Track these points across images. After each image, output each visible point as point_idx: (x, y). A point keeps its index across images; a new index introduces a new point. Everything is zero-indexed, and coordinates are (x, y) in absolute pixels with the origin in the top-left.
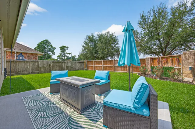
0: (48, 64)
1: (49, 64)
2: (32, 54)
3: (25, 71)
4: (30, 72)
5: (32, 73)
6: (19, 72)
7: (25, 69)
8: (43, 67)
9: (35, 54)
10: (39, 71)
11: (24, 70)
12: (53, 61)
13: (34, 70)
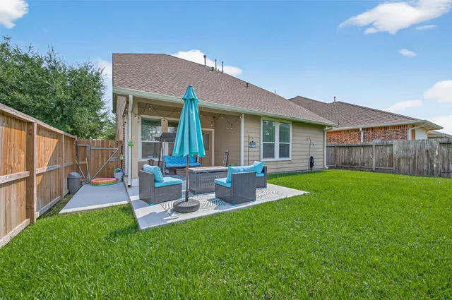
0: (424, 151)
1: (427, 151)
2: (394, 127)
3: (366, 165)
4: (374, 167)
5: (377, 170)
6: (355, 165)
7: (365, 160)
8: (407, 158)
9: (399, 126)
10: (394, 168)
11: (364, 164)
12: (440, 140)
13: (382, 163)
